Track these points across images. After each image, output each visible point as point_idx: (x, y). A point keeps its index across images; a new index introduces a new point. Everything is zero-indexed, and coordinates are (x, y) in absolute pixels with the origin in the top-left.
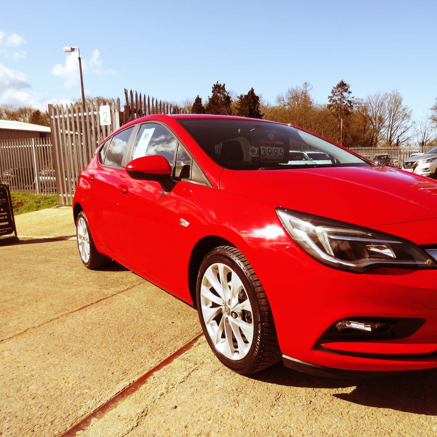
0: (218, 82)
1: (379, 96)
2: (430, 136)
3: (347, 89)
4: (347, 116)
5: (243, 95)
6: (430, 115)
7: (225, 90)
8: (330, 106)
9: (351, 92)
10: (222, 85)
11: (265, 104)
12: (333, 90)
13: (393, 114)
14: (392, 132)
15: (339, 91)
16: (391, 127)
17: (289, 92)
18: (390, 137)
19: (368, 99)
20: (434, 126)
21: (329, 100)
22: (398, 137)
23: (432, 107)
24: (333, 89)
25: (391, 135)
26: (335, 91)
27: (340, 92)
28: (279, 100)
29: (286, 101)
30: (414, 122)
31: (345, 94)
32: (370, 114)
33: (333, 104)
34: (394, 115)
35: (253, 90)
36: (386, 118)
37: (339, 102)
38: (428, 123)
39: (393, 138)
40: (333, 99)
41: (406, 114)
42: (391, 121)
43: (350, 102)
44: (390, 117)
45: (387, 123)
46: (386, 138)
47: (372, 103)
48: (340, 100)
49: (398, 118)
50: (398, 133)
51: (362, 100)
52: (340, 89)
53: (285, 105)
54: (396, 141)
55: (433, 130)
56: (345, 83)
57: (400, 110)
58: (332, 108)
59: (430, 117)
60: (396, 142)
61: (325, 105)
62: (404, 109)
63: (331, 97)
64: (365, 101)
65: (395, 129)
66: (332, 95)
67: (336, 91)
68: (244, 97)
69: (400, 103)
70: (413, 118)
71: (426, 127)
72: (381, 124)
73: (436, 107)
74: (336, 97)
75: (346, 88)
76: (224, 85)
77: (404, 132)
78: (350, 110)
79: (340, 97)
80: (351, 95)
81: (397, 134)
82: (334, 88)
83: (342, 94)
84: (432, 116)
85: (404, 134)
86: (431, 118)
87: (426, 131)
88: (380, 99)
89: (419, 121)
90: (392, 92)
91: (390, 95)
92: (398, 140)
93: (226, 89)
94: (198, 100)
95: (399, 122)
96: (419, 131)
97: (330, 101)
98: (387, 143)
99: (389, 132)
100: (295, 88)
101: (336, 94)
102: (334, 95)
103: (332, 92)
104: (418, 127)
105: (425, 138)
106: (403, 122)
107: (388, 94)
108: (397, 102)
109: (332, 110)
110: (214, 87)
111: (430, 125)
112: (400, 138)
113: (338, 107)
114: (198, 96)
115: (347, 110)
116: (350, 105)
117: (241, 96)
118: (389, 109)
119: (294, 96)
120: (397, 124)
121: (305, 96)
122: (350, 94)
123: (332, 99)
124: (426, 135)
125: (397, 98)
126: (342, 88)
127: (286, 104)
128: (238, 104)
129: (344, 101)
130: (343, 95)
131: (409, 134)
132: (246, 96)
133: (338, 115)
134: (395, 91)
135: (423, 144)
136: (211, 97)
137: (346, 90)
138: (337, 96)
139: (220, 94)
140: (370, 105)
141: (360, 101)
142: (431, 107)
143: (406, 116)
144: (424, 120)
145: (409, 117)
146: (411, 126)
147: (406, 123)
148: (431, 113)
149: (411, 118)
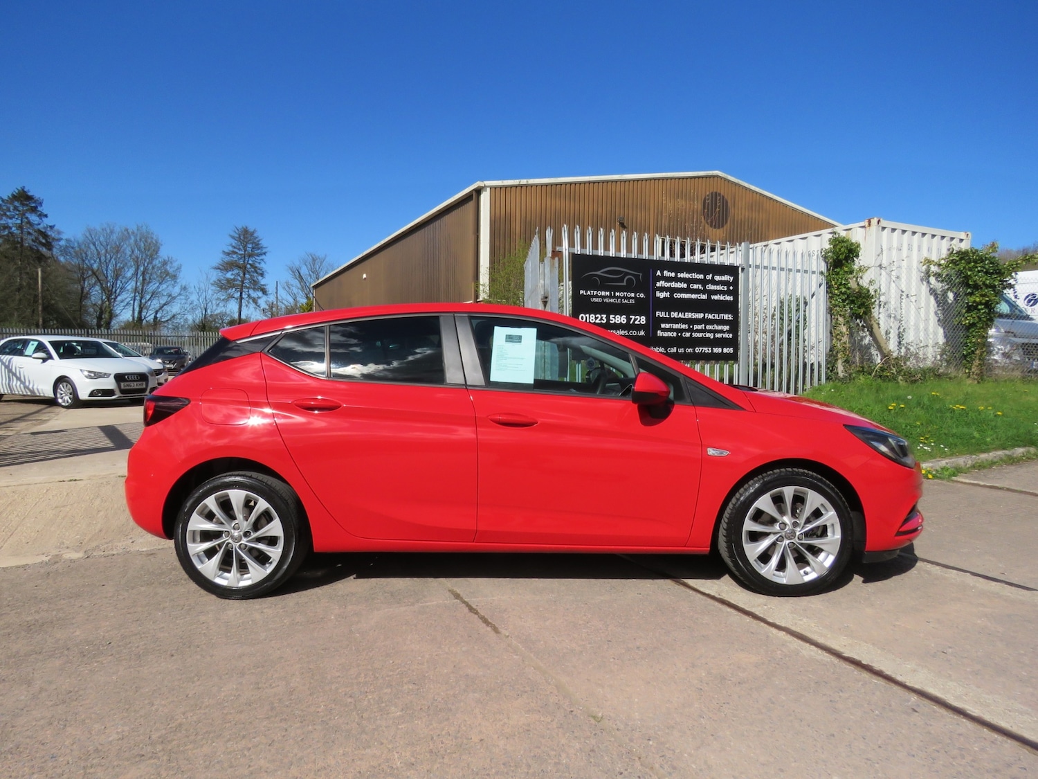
1: (112, 232)
3: (37, 207)
9: (46, 215)
13: (142, 269)
14: (143, 302)
15: (15, 209)
16: (140, 291)
18: (140, 312)
19: (88, 235)
20: (223, 298)
22: (157, 312)
23: (217, 265)
25: (141, 308)
27: (19, 211)
30: (184, 288)
31: (33, 218)
33: (2, 234)
34: (145, 271)
36: (129, 275)
37: (19, 232)
38: (210, 292)
39: (145, 314)
41: (169, 272)
42: (139, 280)
43: (44, 234)
47: (98, 243)
48: (20, 227)
49: (154, 277)
50: (155, 304)
52: (17, 204)
54: (152, 320)
56: (29, 193)
57: (156, 262)
59: (215, 282)
60: (152, 322)
62: (165, 263)
64: (80, 238)
65: (148, 296)
67: (9, 207)
69: (157, 251)
70: (182, 281)
73: (223, 266)
74: (12, 221)
75: (33, 205)
77: (166, 304)
78: (44, 250)
79: (19, 222)
80: (46, 222)
81: (152, 306)
83: (23, 215)
84: (218, 280)
87: (209, 305)
88: (114, 237)
89: (195, 287)
90: (138, 229)
91: (133, 233)
92: (156, 316)
95: (156, 285)
96: (195, 304)
99: (137, 302)
101: (8, 213)
104: (194, 297)
106: (164, 286)
107: (130, 231)
108: (150, 249)
111: (215, 296)
112: (159, 315)
113: (16, 242)
116: (46, 240)
118: (133, 259)
122: (45, 219)
125: (149, 241)
126: (22, 204)
129: (30, 231)
130: (27, 218)
131: (175, 308)
134: (144, 227)
137: (34, 210)
138: (11, 218)
140: (92, 246)
142: (215, 264)
143: (168, 275)
144: (202, 286)
145: (174, 277)
146: (180, 294)
147: (170, 288)
148: (215, 276)
149: (178, 281)
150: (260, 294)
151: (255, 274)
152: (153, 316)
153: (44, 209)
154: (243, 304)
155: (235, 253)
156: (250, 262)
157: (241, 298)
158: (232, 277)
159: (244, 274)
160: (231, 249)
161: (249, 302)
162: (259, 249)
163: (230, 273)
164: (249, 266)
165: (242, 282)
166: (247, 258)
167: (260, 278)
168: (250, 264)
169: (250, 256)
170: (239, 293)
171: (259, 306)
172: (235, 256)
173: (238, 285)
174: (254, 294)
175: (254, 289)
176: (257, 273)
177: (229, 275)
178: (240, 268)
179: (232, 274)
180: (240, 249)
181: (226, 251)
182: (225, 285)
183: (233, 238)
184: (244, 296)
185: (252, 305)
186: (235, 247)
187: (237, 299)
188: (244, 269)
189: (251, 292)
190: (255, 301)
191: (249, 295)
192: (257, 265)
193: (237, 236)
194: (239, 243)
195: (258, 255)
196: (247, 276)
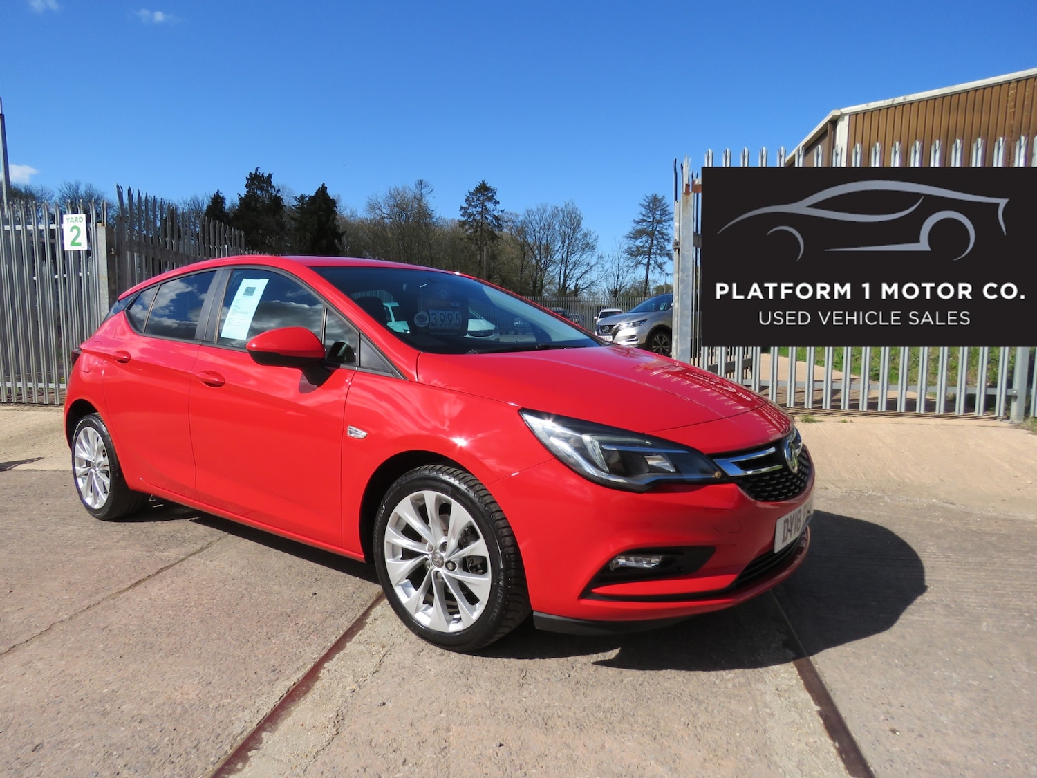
0: (257, 170)
1: (545, 211)
2: (626, 279)
3: (492, 196)
4: (493, 242)
5: (306, 195)
6: (626, 247)
7: (272, 184)
8: (463, 224)
9: (498, 203)
10: (266, 175)
11: (347, 213)
12: (468, 197)
13: (567, 242)
14: (567, 272)
15: (478, 200)
16: (564, 262)
17: (390, 194)
18: (564, 281)
19: (527, 216)
20: (632, 264)
21: (461, 213)
22: (577, 279)
24: (468, 195)
25: (565, 277)
26: (471, 199)
27: (480, 201)
28: (373, 207)
29: (384, 211)
30: (601, 257)
31: (489, 205)
32: (531, 240)
33: (469, 220)
34: (569, 244)
35: (324, 188)
36: (557, 248)
37: (479, 218)
38: (622, 260)
39: (568, 282)
40: (468, 211)
41: (588, 243)
42: (566, 253)
43: (496, 218)
44: (563, 247)
45: (558, 257)
46: (558, 280)
47: (534, 222)
48: (480, 214)
49: (576, 249)
50: (577, 273)
51: (517, 216)
52: (479, 195)
53: (383, 218)
54: (574, 287)
55: (630, 271)
56: (488, 186)
57: (579, 236)
58: (467, 227)
60: (573, 289)
61: (453, 220)
62: (585, 235)
63: (465, 208)
64: (521, 218)
65: (571, 266)
66: (467, 206)
67: (473, 199)
68: (307, 199)
69: (579, 225)
70: (599, 251)
71: (620, 265)
72: (549, 258)
73: (633, 235)
74: (474, 209)
75: (490, 195)
76: (270, 176)
77: (586, 272)
78: (497, 232)
79: (480, 210)
80: (499, 207)
81: (575, 275)
82: (470, 193)
83: (483, 203)
84: (629, 248)
85: (587, 276)
86: (627, 251)
87: (620, 272)
88: (546, 216)
89: (609, 256)
90: (566, 207)
91: (562, 210)
92: (577, 285)
93: (274, 182)
94: (218, 200)
95: (578, 256)
96: (609, 271)
97: (462, 215)
98: (559, 289)
99: (563, 272)
100: (401, 189)
101: (473, 204)
102: (470, 205)
103: (466, 200)
104: (608, 266)
105: (619, 283)
106: (584, 256)
107: (560, 209)
108: (574, 222)
109: (467, 230)
110: (249, 177)
111: (626, 264)
112: (580, 282)
113: (477, 226)
114: (217, 193)
115: (492, 233)
116: (498, 223)
117: (303, 197)
118: (560, 234)
119: (399, 202)
120: (574, 259)
121: (419, 205)
122: (498, 205)
123: (466, 212)
124: (621, 278)
125: (573, 216)
126: (483, 195)
127: (386, 216)
128: (296, 212)
129: (487, 216)
130: (485, 206)
131: (593, 275)
132: (311, 198)
133: (477, 240)
134: (571, 204)
135: (615, 293)
136: (243, 196)
137: (490, 199)
138: (475, 207)
139: (262, 192)
140: (530, 225)
141: (513, 218)
142: (626, 233)
143: (588, 247)
144: (616, 254)
145: (593, 248)
146: (597, 263)
147: (589, 258)
148: (627, 243)
149: (596, 250)
150: (666, 259)
151: (662, 240)
152: (574, 284)
153: (496, 197)
154: (650, 270)
155: (645, 221)
156: (658, 229)
157: (648, 264)
158: (641, 244)
159: (652, 241)
160: (641, 217)
161: (654, 267)
162: (667, 215)
163: (639, 240)
164: (656, 233)
165: (650, 249)
166: (655, 225)
167: (666, 243)
168: (658, 231)
169: (659, 222)
170: (647, 259)
171: (664, 271)
172: (644, 224)
173: (645, 252)
174: (660, 260)
175: (660, 255)
176: (663, 238)
177: (638, 243)
178: (649, 235)
179: (641, 242)
180: (649, 217)
181: (637, 219)
182: (634, 253)
183: (643, 206)
184: (651, 262)
185: (658, 270)
186: (644, 216)
187: (645, 265)
188: (651, 235)
189: (658, 257)
190: (660, 266)
191: (656, 263)
192: (664, 231)
193: (647, 204)
194: (649, 211)
195: (666, 221)
196: (655, 242)
